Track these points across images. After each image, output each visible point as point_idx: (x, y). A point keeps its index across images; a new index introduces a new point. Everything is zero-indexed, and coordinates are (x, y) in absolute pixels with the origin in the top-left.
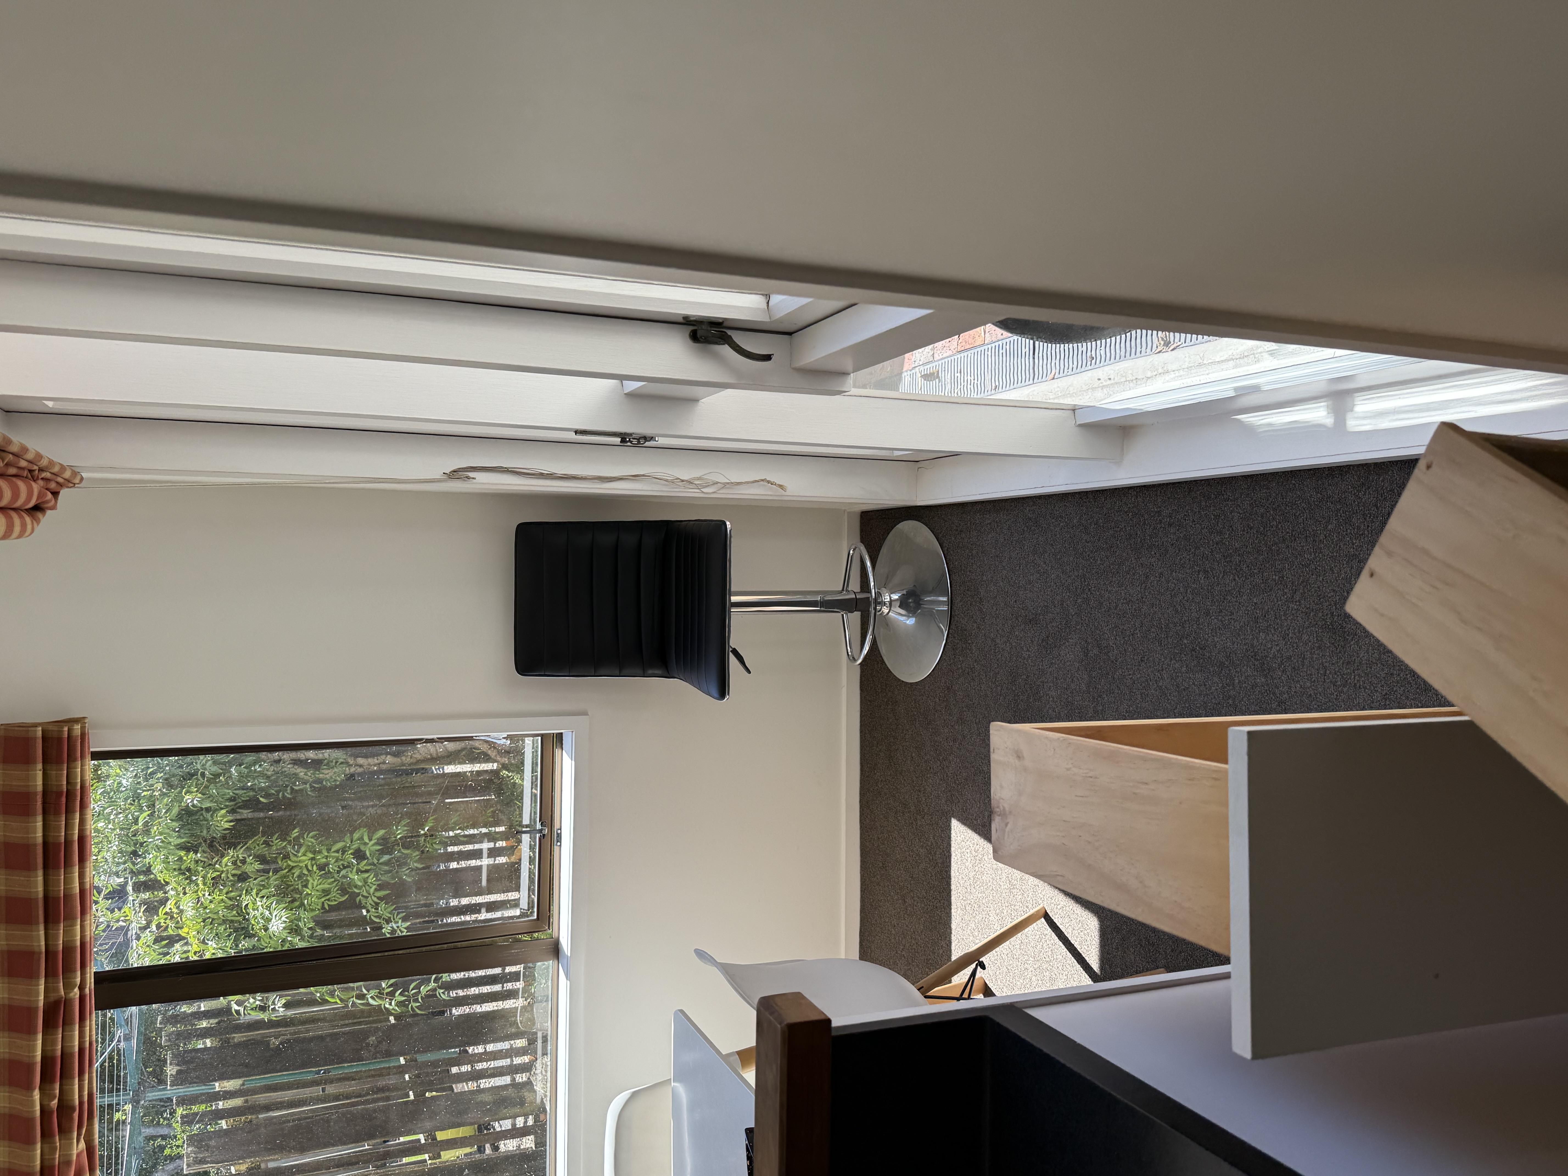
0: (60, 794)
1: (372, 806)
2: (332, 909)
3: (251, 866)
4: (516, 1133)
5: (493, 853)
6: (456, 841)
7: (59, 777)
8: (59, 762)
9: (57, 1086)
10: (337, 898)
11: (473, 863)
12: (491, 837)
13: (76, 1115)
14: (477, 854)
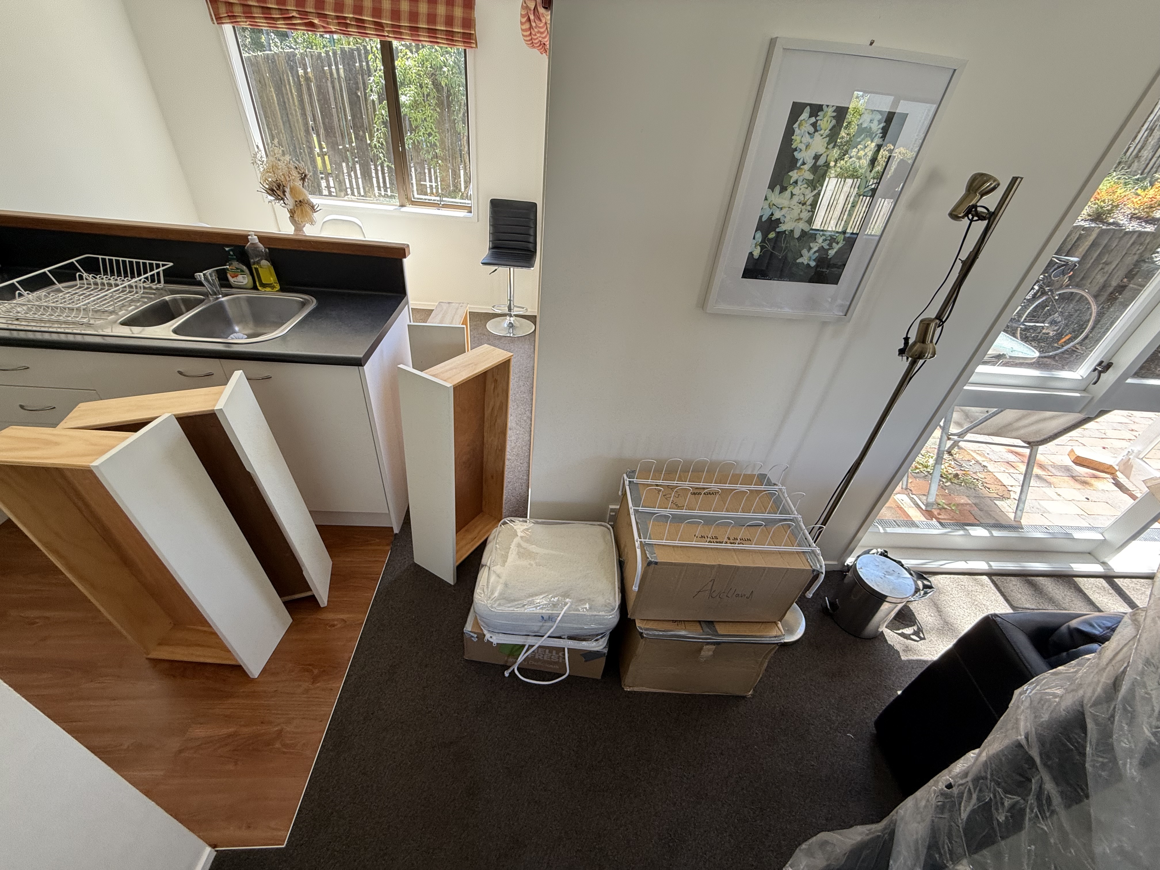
0: (453, 37)
1: (448, 142)
2: (410, 121)
3: (426, 91)
4: (328, 187)
5: (431, 186)
6: (435, 172)
7: (458, 37)
8: (463, 38)
9: (355, 23)
10: (414, 125)
11: (427, 179)
12: (437, 186)
13: (344, 29)
14: (431, 181)
